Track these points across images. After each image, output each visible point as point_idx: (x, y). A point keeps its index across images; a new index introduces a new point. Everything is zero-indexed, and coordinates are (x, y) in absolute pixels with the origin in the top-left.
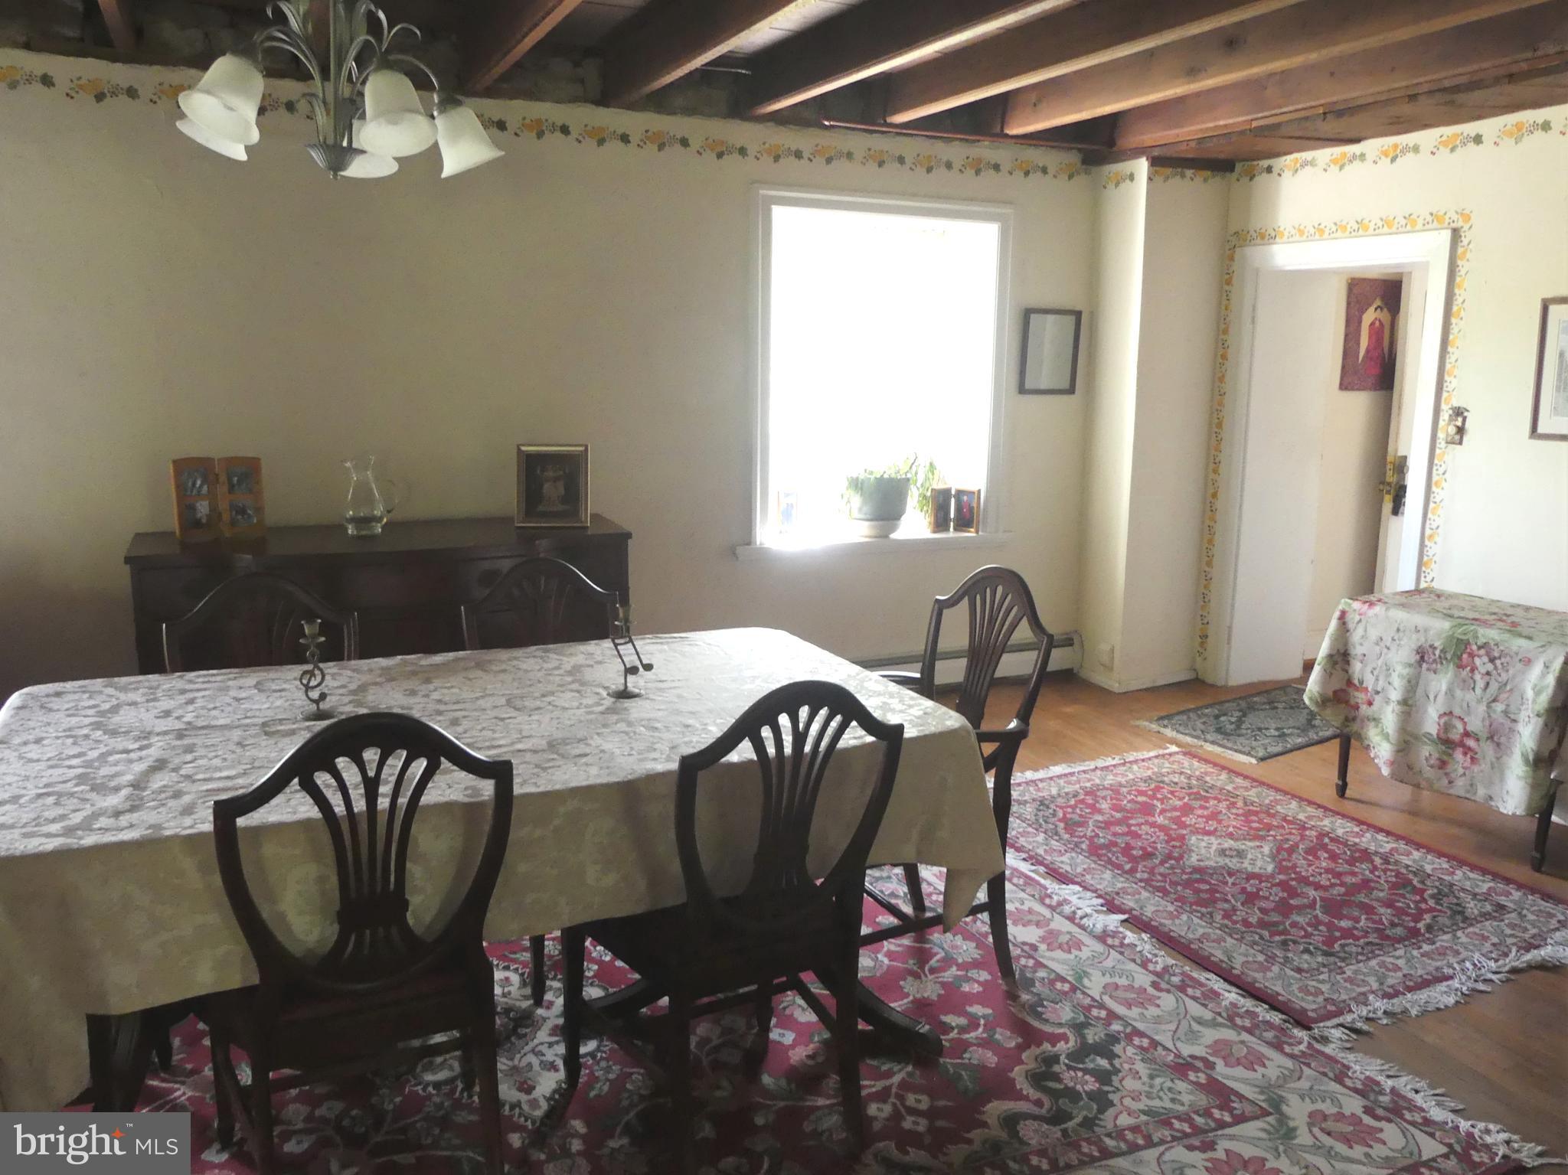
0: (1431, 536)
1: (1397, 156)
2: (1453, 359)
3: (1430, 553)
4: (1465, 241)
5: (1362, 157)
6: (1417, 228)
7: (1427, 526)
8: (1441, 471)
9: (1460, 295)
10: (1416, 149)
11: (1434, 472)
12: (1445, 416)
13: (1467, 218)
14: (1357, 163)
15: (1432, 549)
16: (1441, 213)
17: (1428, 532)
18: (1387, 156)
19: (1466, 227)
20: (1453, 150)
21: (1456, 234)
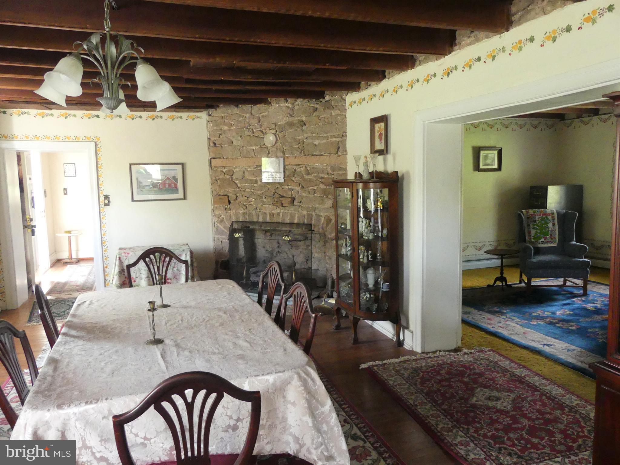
0: (104, 234)
1: (67, 117)
2: (101, 181)
3: (105, 239)
4: (99, 146)
5: (52, 115)
6: (80, 140)
7: (102, 231)
8: (104, 214)
9: (100, 162)
10: (75, 116)
11: (101, 215)
12: (102, 198)
13: (99, 139)
14: (50, 117)
15: (105, 238)
16: (89, 137)
17: (103, 233)
18: (63, 116)
19: (98, 142)
20: (89, 118)
21: (96, 143)
